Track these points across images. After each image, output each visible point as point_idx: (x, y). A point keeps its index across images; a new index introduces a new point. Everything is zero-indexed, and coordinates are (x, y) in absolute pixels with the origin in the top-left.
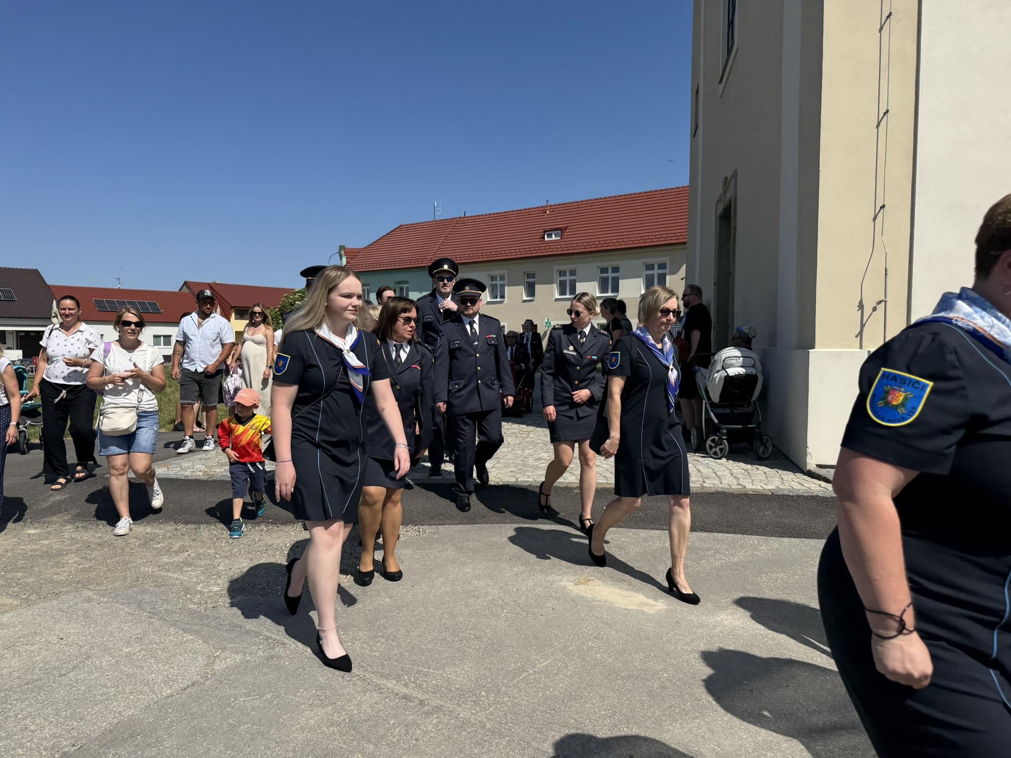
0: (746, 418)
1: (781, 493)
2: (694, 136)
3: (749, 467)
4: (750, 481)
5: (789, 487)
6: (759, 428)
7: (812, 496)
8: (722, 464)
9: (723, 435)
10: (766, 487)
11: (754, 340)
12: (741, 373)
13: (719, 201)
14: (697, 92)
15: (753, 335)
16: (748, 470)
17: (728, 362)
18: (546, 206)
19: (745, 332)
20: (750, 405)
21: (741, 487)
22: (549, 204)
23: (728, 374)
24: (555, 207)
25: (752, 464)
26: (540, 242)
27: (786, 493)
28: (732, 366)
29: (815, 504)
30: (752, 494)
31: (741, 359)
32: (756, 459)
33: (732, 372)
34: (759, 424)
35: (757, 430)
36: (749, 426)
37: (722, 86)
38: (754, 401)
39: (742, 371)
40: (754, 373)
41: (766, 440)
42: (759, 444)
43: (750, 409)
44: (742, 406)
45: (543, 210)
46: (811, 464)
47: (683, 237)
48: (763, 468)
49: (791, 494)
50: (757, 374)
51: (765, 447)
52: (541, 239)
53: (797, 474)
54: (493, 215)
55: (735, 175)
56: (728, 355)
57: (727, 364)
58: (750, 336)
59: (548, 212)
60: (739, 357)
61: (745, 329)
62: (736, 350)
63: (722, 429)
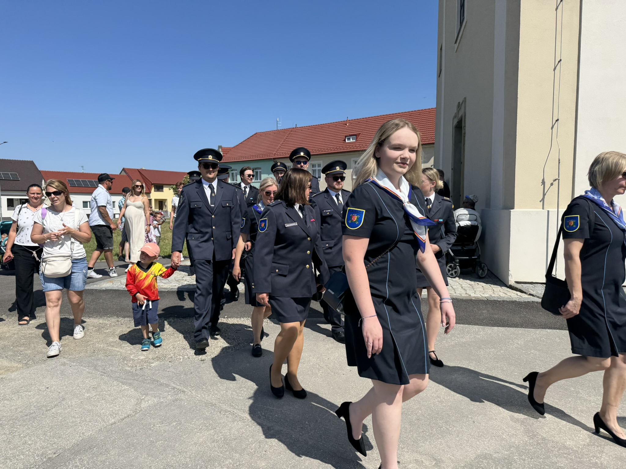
0: (471, 253)
1: (492, 299)
2: (439, 77)
3: (472, 283)
4: (473, 291)
5: (497, 296)
6: (479, 259)
7: (512, 301)
8: (456, 281)
9: (456, 263)
10: (483, 296)
11: (476, 204)
12: (468, 224)
13: (455, 117)
14: (441, 49)
15: (476, 201)
16: (472, 285)
17: (460, 217)
18: (347, 121)
19: (471, 199)
20: (474, 244)
21: (468, 295)
22: (349, 119)
23: (460, 225)
24: (352, 121)
25: (475, 281)
26: (343, 143)
27: (496, 299)
28: (462, 220)
29: (514, 306)
30: (474, 300)
31: (468, 215)
32: (477, 278)
33: (463, 223)
34: (479, 257)
35: (478, 260)
36: (473, 257)
37: (456, 46)
38: (476, 242)
39: (469, 223)
40: (476, 224)
41: (484, 266)
42: (479, 268)
43: (474, 247)
44: (469, 245)
45: (344, 123)
46: (512, 281)
47: (432, 140)
48: (481, 283)
49: (499, 300)
50: (478, 225)
51: (483, 271)
52: (343, 142)
53: (503, 287)
54: (314, 127)
55: (465, 100)
56: (460, 213)
57: (459, 219)
58: (474, 201)
59: (348, 125)
60: (467, 214)
61: (471, 197)
62: (465, 210)
63: (456, 259)
